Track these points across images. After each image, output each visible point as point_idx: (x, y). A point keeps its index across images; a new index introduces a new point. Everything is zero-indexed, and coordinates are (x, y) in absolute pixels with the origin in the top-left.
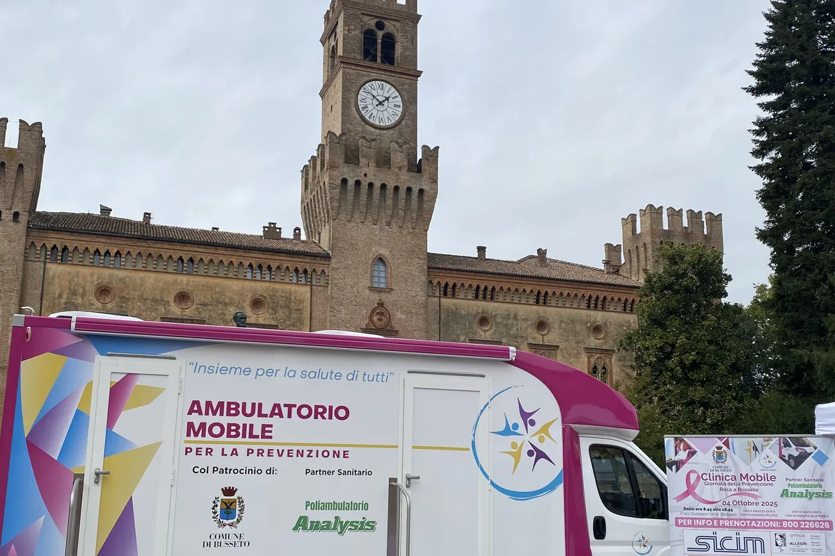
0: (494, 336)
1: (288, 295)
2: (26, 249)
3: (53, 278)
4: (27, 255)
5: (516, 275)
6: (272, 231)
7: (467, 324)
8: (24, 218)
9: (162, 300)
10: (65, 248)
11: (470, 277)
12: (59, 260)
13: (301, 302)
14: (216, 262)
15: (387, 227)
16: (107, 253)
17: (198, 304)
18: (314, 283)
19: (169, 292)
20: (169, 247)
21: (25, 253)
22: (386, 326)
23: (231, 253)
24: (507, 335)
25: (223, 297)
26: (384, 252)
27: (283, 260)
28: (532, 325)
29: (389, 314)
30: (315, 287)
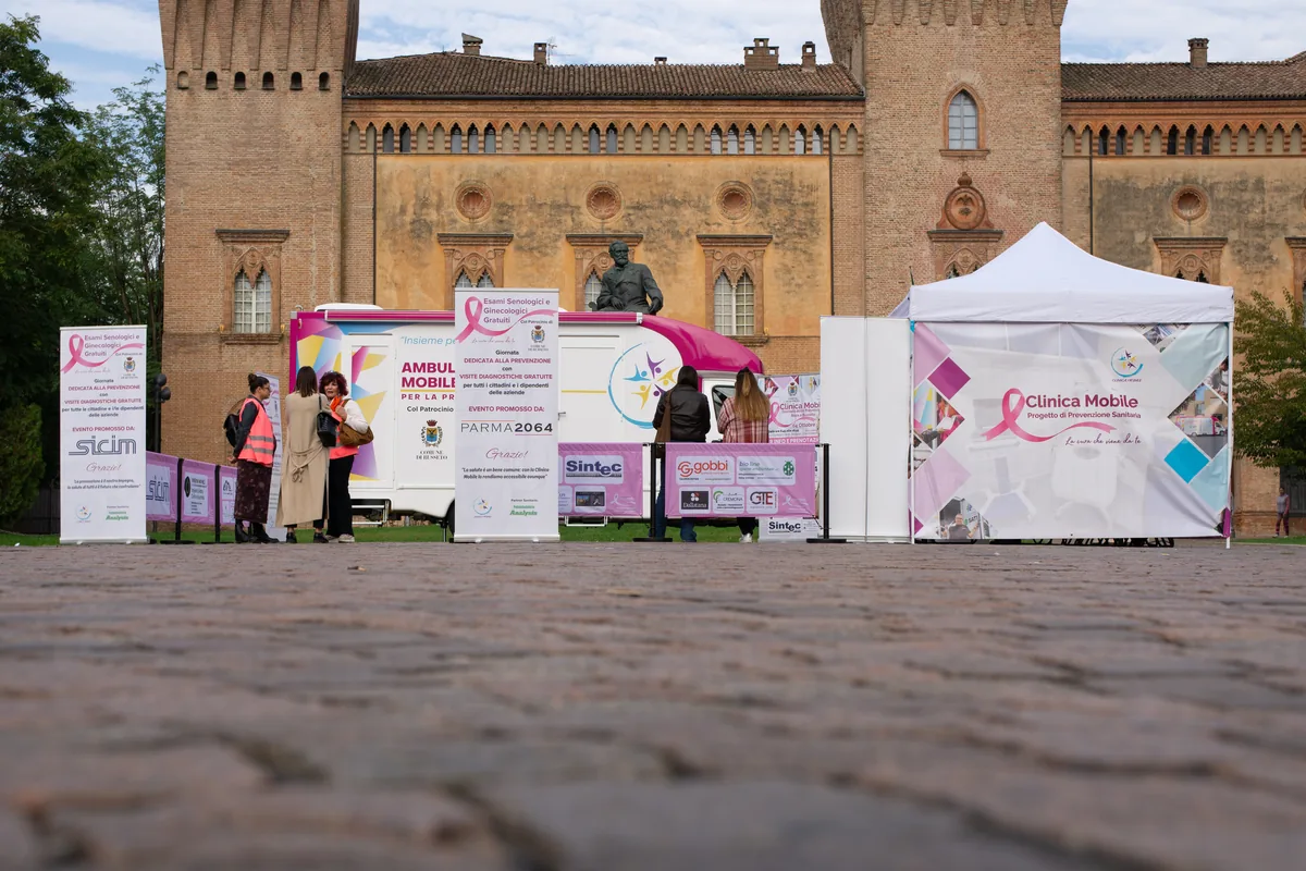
0: (1209, 228)
1: (786, 178)
2: (343, 135)
3: (390, 181)
4: (347, 145)
5: (1261, 98)
6: (761, 53)
7: (1151, 207)
8: (336, 83)
9: (567, 205)
10: (405, 128)
11: (1154, 111)
12: (396, 148)
13: (812, 189)
14: (656, 127)
15: (975, 27)
16: (473, 128)
17: (628, 208)
18: (835, 150)
19: (578, 189)
20: (573, 108)
21: (344, 142)
22: (978, 225)
23: (681, 108)
24: (1239, 224)
25: (671, 191)
26: (970, 78)
27: (774, 113)
28: (1297, 199)
29: (982, 199)
30: (839, 158)
